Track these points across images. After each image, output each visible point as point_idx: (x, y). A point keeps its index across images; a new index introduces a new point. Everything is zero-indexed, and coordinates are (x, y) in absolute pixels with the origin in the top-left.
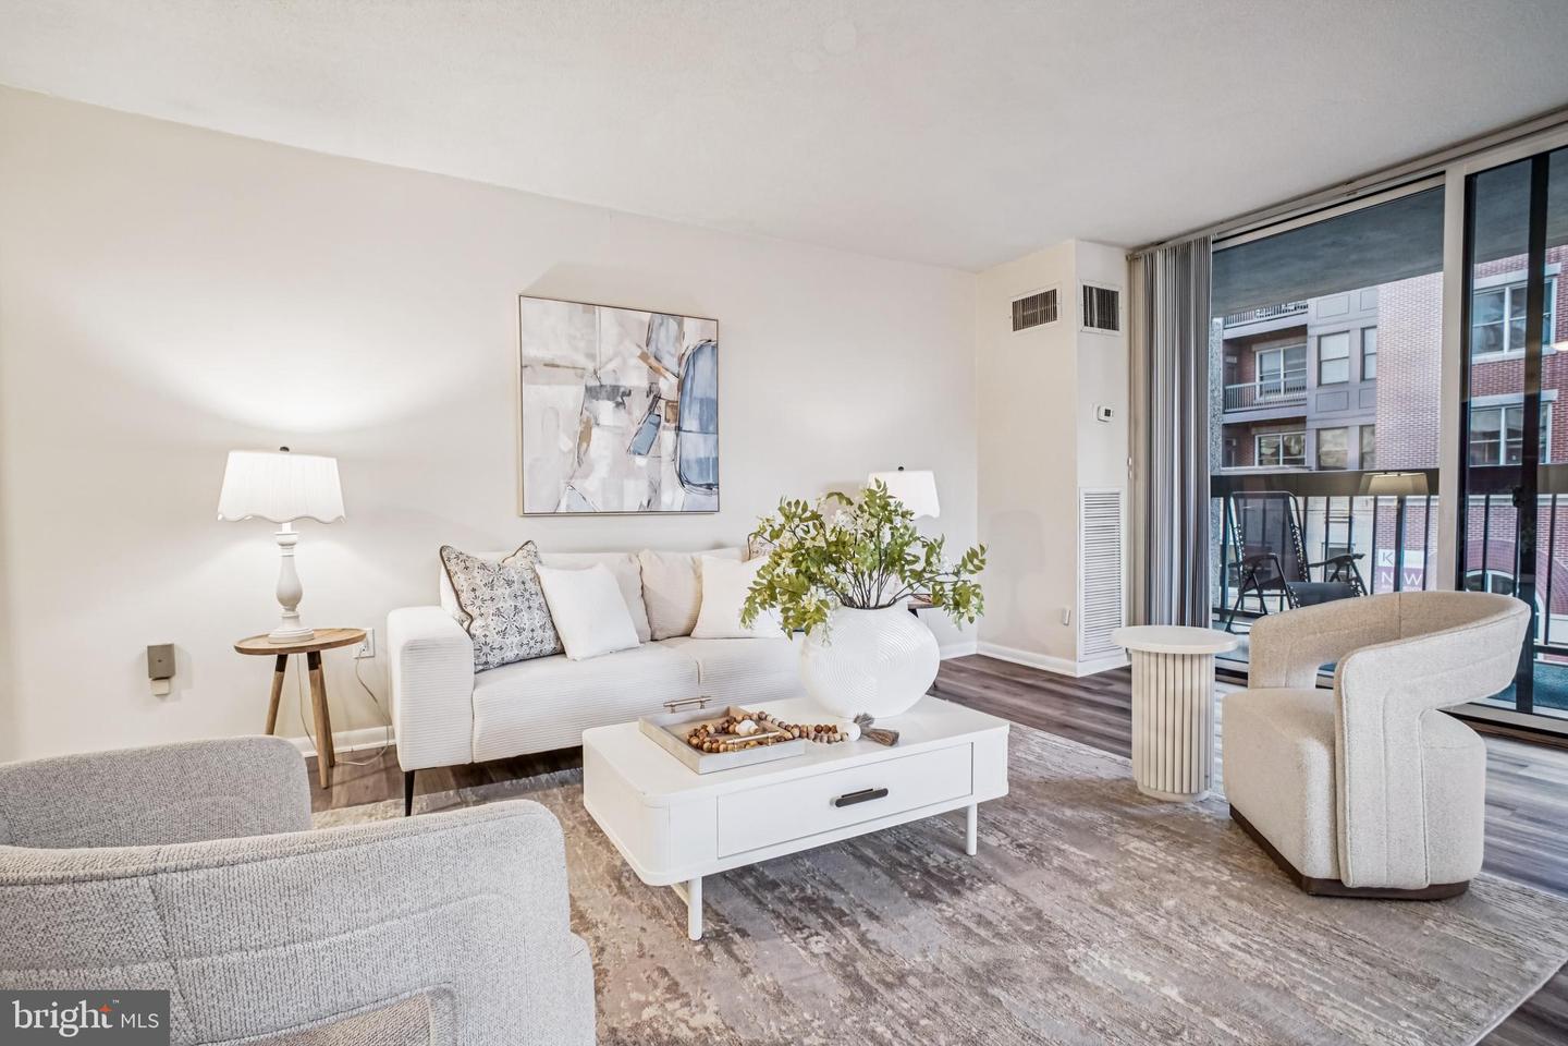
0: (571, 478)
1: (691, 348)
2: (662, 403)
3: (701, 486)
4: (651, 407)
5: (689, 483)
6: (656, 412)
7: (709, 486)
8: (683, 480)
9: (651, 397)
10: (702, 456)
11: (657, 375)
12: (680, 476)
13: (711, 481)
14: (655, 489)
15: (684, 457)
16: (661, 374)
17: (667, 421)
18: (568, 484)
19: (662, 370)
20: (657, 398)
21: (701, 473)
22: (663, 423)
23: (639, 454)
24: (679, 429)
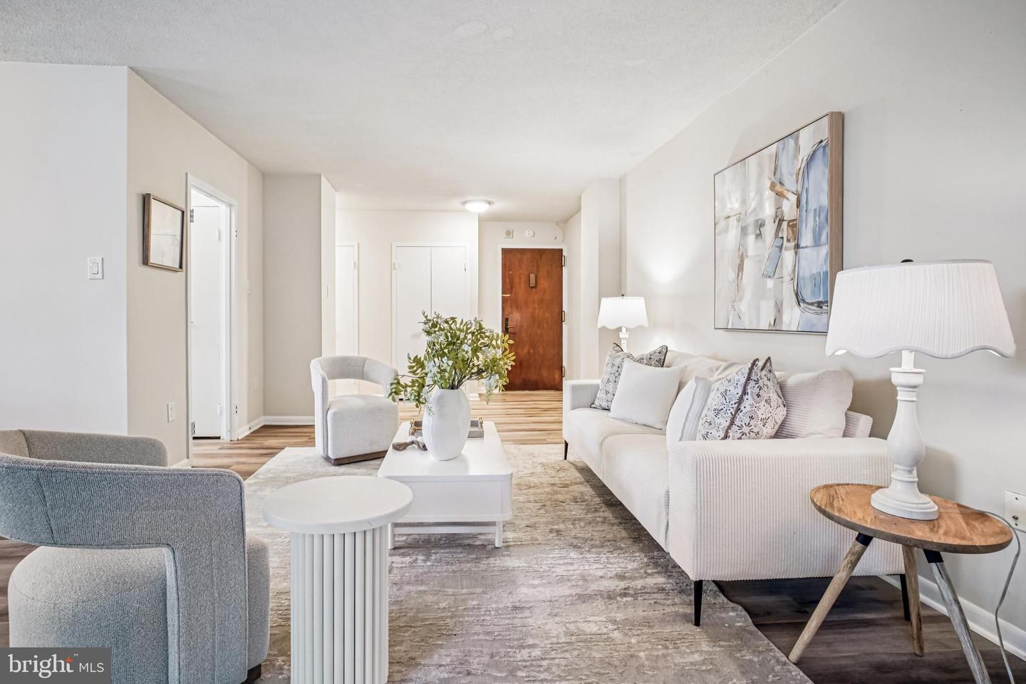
0: (734, 301)
1: (805, 158)
2: (785, 224)
3: (812, 304)
4: (777, 231)
5: (804, 301)
6: (780, 236)
7: (820, 304)
8: (799, 299)
9: (777, 221)
10: (815, 272)
11: (782, 199)
12: (797, 295)
13: (821, 299)
14: (779, 309)
15: (801, 274)
16: (784, 197)
17: (788, 241)
18: (733, 307)
19: (785, 193)
20: (781, 221)
21: (813, 293)
22: (785, 243)
23: (769, 277)
24: (797, 247)
